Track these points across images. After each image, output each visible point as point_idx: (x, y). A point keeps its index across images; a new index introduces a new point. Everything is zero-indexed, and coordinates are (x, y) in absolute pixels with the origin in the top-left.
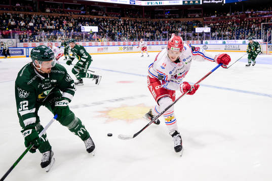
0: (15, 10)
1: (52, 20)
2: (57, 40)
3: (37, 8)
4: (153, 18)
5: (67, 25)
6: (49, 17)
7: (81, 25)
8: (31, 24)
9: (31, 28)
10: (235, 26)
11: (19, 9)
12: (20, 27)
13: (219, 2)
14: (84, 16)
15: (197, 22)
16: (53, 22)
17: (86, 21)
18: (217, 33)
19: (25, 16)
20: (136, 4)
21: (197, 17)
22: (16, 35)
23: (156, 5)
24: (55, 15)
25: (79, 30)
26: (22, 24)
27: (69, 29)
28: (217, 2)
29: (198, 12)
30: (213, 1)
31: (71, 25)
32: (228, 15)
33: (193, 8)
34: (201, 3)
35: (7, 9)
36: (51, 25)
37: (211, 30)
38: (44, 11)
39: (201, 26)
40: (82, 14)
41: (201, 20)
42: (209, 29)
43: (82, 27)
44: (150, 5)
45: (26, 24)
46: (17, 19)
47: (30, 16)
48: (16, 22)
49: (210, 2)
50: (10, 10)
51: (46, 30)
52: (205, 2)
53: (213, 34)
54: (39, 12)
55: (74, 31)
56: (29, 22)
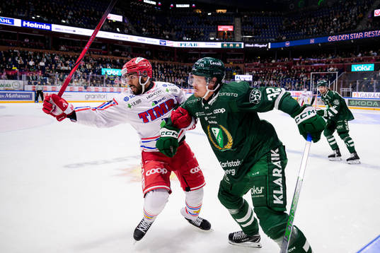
0: (22, 47)
1: (66, 59)
2: (74, 84)
3: (50, 45)
4: (185, 62)
5: (85, 67)
6: (64, 56)
7: (101, 67)
8: (42, 64)
9: (42, 68)
10: (280, 75)
11: (27, 46)
12: (29, 66)
13: (263, 46)
14: (104, 57)
15: (238, 68)
16: (68, 62)
17: (108, 62)
18: (260, 82)
19: (35, 55)
20: (167, 45)
21: (237, 63)
22: (24, 76)
23: (190, 46)
24: (71, 54)
25: (100, 72)
26: (31, 63)
27: (87, 72)
28: (261, 46)
29: (239, 56)
30: (256, 45)
31: (89, 66)
32: (273, 61)
33: (233, 52)
34: (243, 47)
35: (13, 45)
36: (66, 65)
37: (253, 79)
38: (58, 49)
39: (241, 73)
40: (104, 54)
41: (241, 66)
42: (251, 76)
43: (103, 69)
44: (183, 46)
45: (36, 63)
46: (26, 57)
47: (41, 55)
48: (24, 61)
49: (252, 45)
50: (16, 46)
51: (60, 71)
52: (247, 45)
53: (256, 83)
54: (51, 49)
55: (94, 73)
56: (40, 61)
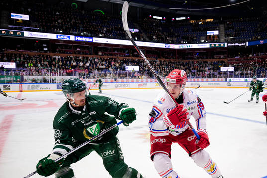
0: (75, 53)
1: (103, 61)
2: (107, 77)
3: (92, 52)
4: (184, 58)
5: (115, 65)
6: (101, 58)
8: (88, 64)
9: (88, 67)
10: (256, 66)
11: (79, 53)
12: (80, 67)
13: (242, 44)
14: (128, 58)
15: (222, 62)
16: (104, 63)
17: (130, 61)
18: (240, 72)
19: (83, 58)
20: (170, 47)
21: (222, 58)
22: (77, 73)
23: (187, 48)
24: (106, 57)
25: (124, 69)
26: (81, 64)
27: (116, 68)
28: (240, 45)
29: (223, 53)
30: (237, 44)
31: (118, 65)
32: (250, 56)
33: (218, 50)
34: (226, 46)
35: (70, 53)
36: (103, 65)
37: (234, 69)
38: (97, 54)
39: (225, 65)
40: (127, 56)
41: (225, 60)
42: (233, 68)
43: (126, 66)
44: (182, 48)
45: (84, 64)
46: (78, 60)
47: (87, 58)
48: (77, 63)
49: (233, 44)
50: (72, 54)
51: (99, 69)
52: (230, 45)
53: (237, 73)
54: (93, 55)
55: (120, 70)
56: (86, 62)
